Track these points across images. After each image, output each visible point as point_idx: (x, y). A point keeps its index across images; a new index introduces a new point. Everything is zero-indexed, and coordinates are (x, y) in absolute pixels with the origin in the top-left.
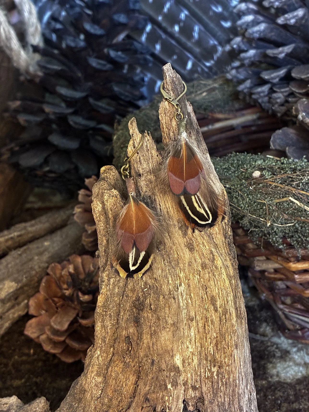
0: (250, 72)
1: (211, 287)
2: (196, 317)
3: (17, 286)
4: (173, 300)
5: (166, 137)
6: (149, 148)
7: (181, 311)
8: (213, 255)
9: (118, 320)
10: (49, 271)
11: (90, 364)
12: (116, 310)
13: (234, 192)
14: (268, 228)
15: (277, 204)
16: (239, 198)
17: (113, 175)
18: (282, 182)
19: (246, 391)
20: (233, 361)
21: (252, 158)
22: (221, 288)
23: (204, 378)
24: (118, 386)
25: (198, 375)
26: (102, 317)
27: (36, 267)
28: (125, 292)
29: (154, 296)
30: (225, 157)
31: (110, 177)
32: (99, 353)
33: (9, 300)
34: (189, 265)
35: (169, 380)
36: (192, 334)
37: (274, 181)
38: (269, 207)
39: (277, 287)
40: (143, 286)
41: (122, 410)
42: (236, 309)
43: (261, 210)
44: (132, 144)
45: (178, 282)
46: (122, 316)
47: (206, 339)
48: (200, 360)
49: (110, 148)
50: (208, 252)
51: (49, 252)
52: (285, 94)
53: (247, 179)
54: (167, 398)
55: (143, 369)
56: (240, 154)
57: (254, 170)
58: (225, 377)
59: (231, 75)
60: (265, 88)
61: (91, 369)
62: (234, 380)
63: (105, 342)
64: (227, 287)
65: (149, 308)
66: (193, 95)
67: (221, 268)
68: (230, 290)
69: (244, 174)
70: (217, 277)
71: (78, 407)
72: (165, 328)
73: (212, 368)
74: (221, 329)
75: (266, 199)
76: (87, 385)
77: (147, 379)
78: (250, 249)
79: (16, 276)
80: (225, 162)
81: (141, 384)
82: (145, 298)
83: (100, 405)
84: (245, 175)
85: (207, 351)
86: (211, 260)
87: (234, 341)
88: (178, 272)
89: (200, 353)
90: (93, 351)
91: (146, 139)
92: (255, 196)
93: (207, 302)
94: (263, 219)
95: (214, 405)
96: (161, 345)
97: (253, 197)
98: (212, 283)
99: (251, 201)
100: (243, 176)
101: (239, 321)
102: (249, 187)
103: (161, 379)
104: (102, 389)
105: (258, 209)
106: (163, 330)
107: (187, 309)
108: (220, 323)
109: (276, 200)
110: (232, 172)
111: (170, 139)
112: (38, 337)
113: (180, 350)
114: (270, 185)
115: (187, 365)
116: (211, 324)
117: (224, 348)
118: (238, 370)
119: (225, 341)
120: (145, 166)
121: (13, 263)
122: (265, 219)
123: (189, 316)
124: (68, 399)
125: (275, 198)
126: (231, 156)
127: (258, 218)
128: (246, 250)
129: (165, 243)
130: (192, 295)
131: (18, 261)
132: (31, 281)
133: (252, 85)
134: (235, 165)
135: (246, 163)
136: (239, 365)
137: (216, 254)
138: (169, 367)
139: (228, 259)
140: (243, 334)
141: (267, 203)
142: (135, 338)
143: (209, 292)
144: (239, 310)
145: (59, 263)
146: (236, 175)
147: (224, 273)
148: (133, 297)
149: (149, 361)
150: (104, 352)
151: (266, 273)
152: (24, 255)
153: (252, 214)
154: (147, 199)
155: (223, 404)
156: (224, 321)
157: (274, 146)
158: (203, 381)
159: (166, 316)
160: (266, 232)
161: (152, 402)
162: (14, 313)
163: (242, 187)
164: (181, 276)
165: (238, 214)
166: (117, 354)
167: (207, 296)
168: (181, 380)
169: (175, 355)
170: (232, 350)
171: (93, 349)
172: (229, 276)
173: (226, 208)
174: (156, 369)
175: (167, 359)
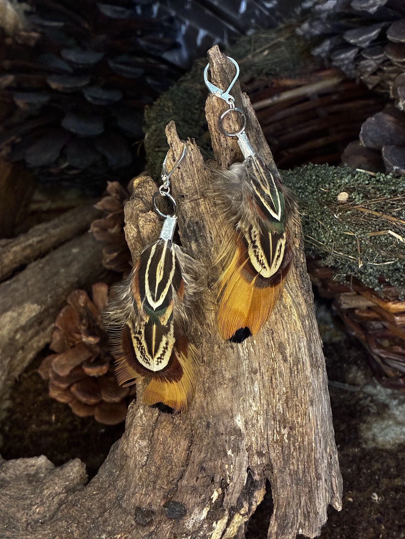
1: (279, 332)
2: (260, 369)
3: (40, 310)
4: (231, 349)
5: (216, 143)
6: (193, 160)
7: (241, 362)
11: (132, 425)
17: (149, 190)
19: (324, 454)
20: (307, 421)
22: (291, 332)
23: (272, 442)
24: (167, 453)
25: (265, 439)
29: (207, 345)
31: (146, 192)
32: (142, 411)
33: (32, 326)
35: (229, 446)
36: (256, 389)
41: (173, 481)
42: (311, 356)
44: (171, 157)
47: (274, 395)
48: (266, 421)
51: (78, 262)
52: (379, 62)
54: (227, 466)
55: (196, 433)
58: (298, 440)
61: (133, 430)
62: (310, 443)
64: (299, 330)
65: (201, 361)
67: (291, 307)
68: (302, 333)
70: (285, 319)
71: (119, 474)
72: (221, 384)
73: (282, 429)
74: (292, 383)
76: (129, 450)
77: (202, 444)
79: (38, 296)
81: (195, 449)
83: (146, 474)
85: (276, 409)
87: (309, 396)
89: (266, 412)
90: (135, 407)
91: (190, 148)
93: (274, 349)
95: (285, 474)
96: (218, 405)
98: (280, 326)
101: (315, 371)
103: (220, 444)
104: (148, 455)
106: (219, 386)
107: (249, 359)
108: (291, 376)
111: (221, 146)
113: (242, 409)
115: (250, 426)
116: (280, 376)
117: (296, 405)
118: (315, 431)
119: (297, 397)
120: (189, 183)
121: (33, 280)
123: (252, 368)
124: (107, 465)
130: (255, 342)
131: (39, 277)
132: (57, 301)
133: (332, 47)
136: (315, 424)
138: (228, 430)
139: (300, 294)
140: (320, 386)
143: (277, 338)
144: (314, 357)
147: (295, 313)
149: (204, 423)
150: (149, 411)
152: (47, 269)
154: (194, 227)
155: (296, 473)
156: (296, 373)
158: (271, 446)
159: (223, 369)
161: (209, 472)
167: (274, 343)
168: (244, 444)
169: (236, 415)
170: (306, 407)
172: (301, 316)
173: (297, 230)
174: (212, 433)
175: (226, 420)
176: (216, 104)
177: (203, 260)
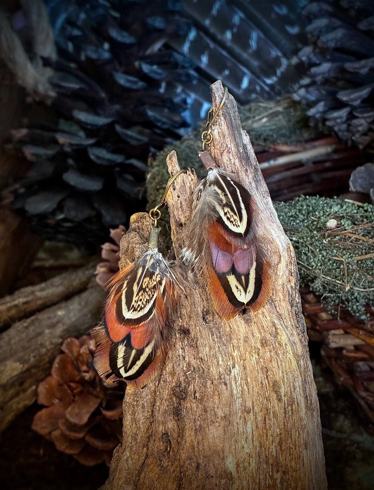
0: (324, 92)
1: (274, 370)
2: (253, 408)
3: (22, 368)
4: (224, 386)
7: (234, 400)
8: (276, 329)
9: (153, 411)
10: (64, 348)
11: (117, 469)
12: (151, 398)
13: (303, 246)
14: (347, 293)
15: (358, 262)
16: (309, 254)
17: (146, 225)
18: (365, 234)
20: (301, 465)
21: (326, 203)
22: (286, 371)
23: (264, 486)
25: (256, 484)
26: (133, 409)
27: (47, 343)
28: (162, 376)
29: (199, 381)
30: (291, 202)
31: (142, 227)
32: (128, 454)
33: (13, 385)
34: (245, 341)
36: (249, 430)
37: (354, 232)
38: (348, 266)
39: (358, 369)
40: (185, 369)
42: (306, 398)
43: (338, 270)
45: (230, 363)
46: (159, 406)
47: (267, 437)
48: (259, 464)
49: (143, 189)
50: (269, 324)
51: (63, 324)
52: (369, 120)
53: (319, 229)
55: (185, 476)
56: (311, 197)
57: (328, 218)
58: (291, 485)
59: (299, 96)
60: (343, 113)
61: (117, 475)
63: (136, 440)
64: (294, 369)
65: (193, 397)
66: (250, 122)
67: (286, 345)
68: (297, 373)
69: (315, 223)
70: (280, 356)
72: (213, 422)
73: (275, 473)
74: (286, 424)
75: (344, 255)
77: (191, 488)
78: (324, 321)
79: (21, 354)
80: (291, 207)
82: (188, 383)
84: (317, 225)
85: (269, 452)
86: (273, 335)
87: (303, 439)
88: (231, 350)
89: (259, 455)
90: (121, 451)
91: (190, 178)
92: (330, 252)
93: (268, 388)
94: (340, 281)
96: (209, 444)
97: (327, 253)
98: (274, 364)
99: (325, 259)
100: (315, 226)
101: (309, 413)
102: (322, 240)
103: (209, 488)
105: (334, 269)
106: (210, 425)
107: (242, 398)
108: (285, 416)
109: (357, 257)
110: (300, 221)
112: (50, 433)
113: (233, 451)
114: (350, 237)
115: (242, 469)
116: (274, 417)
117: (290, 448)
118: (308, 477)
119: (291, 439)
120: (188, 213)
121: (17, 338)
122: (343, 282)
123: (245, 407)
125: (355, 255)
126: (298, 200)
127: (334, 280)
128: (318, 322)
129: (213, 314)
130: (249, 379)
131: (23, 336)
132: (40, 361)
133: (326, 109)
134: (304, 212)
135: (318, 209)
136: (309, 470)
137: (279, 327)
138: (219, 473)
139: (295, 333)
140: (314, 430)
141: (345, 261)
142: (175, 435)
143: (271, 376)
144: (309, 399)
145: (77, 337)
146: (305, 224)
147: (291, 352)
148: (173, 382)
149: (193, 464)
150: (135, 453)
151: (344, 352)
152: (31, 329)
153: (326, 276)
156: (290, 414)
157: (354, 187)
159: (216, 406)
160: (344, 298)
162: (18, 403)
163: (313, 240)
164: (235, 355)
165: (308, 275)
166: (151, 455)
167: (268, 381)
169: (227, 457)
170: (301, 450)
171: (120, 449)
172: (295, 355)
173: (292, 268)
174: (202, 475)
175: (217, 462)
176: (218, 137)
177: (199, 292)
